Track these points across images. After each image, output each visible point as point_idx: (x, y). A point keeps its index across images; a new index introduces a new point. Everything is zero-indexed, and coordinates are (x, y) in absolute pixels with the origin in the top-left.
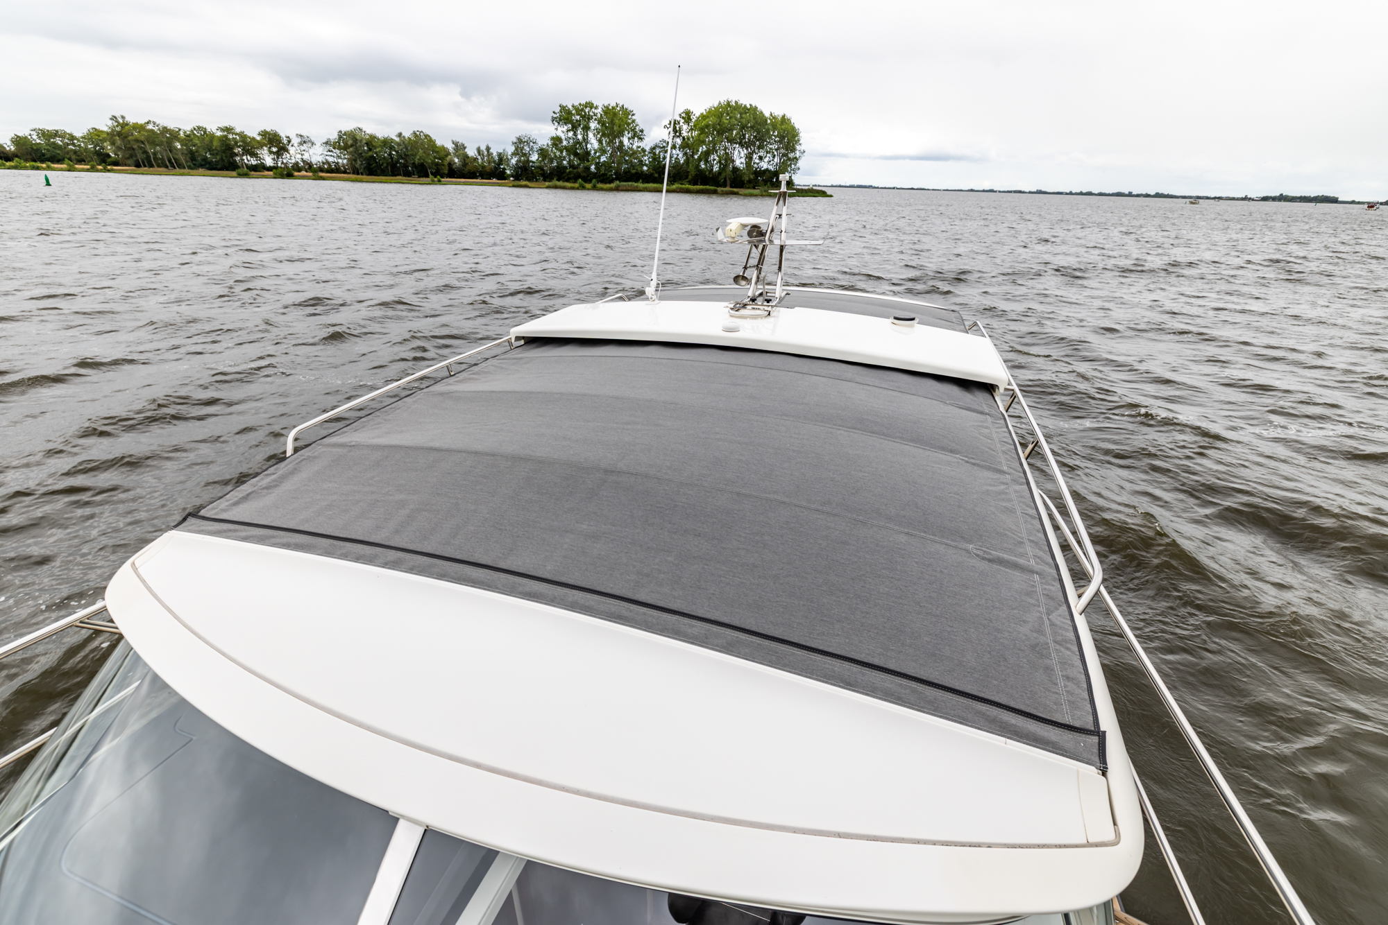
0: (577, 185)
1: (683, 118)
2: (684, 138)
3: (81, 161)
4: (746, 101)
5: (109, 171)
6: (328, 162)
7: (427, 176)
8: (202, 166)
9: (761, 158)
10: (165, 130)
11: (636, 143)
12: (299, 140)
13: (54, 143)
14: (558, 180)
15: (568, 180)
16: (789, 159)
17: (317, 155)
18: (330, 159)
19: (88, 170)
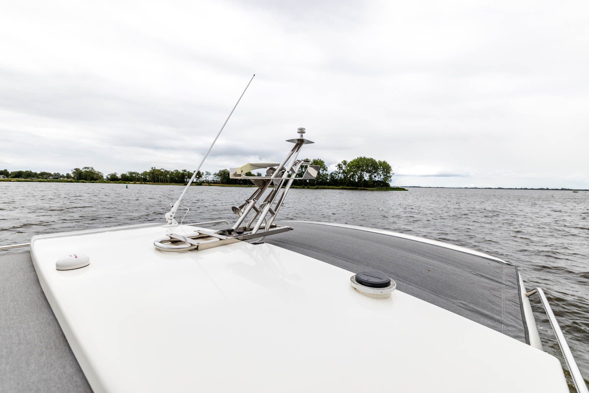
0: (301, 187)
1: (343, 163)
2: (343, 170)
3: (138, 181)
4: (368, 157)
5: (145, 184)
6: (214, 180)
7: (247, 184)
8: (174, 182)
9: (375, 176)
10: (166, 171)
11: (325, 172)
12: (206, 173)
13: (133, 176)
14: (295, 185)
15: (298, 185)
16: (388, 177)
17: (210, 178)
18: (215, 179)
19: (139, 184)
